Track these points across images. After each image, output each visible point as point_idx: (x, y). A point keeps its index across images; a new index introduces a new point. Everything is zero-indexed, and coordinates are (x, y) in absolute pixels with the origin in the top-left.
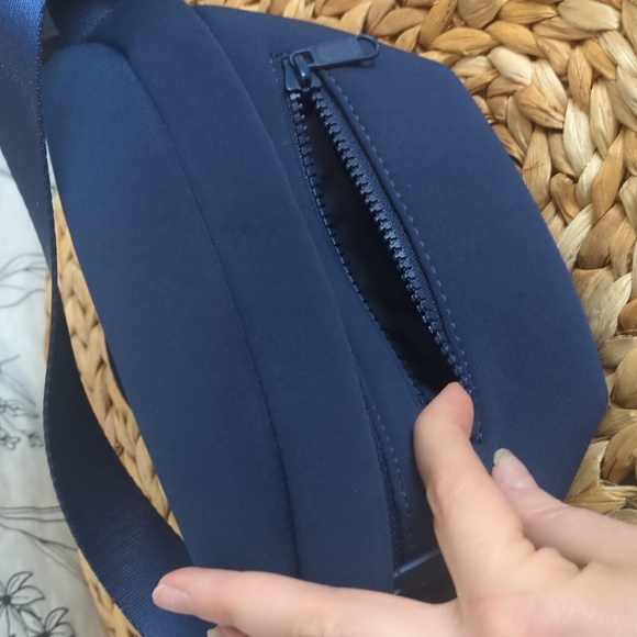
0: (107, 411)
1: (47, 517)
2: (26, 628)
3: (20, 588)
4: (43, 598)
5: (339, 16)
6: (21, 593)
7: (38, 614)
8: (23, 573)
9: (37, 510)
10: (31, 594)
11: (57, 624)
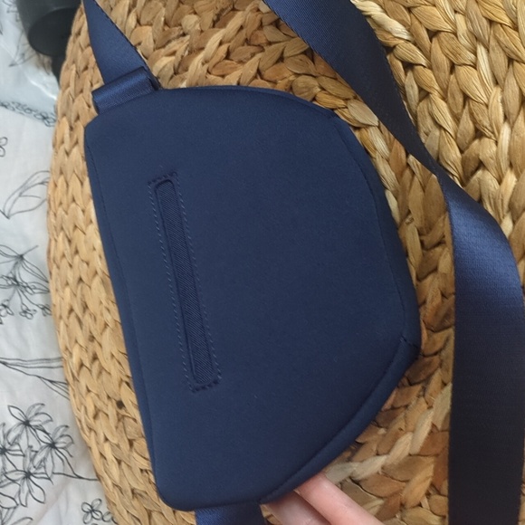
0: (84, 312)
1: (54, 364)
2: (40, 440)
3: (36, 414)
4: (51, 420)
5: (223, 76)
6: (36, 418)
7: (48, 431)
8: (38, 404)
9: (48, 360)
10: (43, 418)
11: (62, 436)
